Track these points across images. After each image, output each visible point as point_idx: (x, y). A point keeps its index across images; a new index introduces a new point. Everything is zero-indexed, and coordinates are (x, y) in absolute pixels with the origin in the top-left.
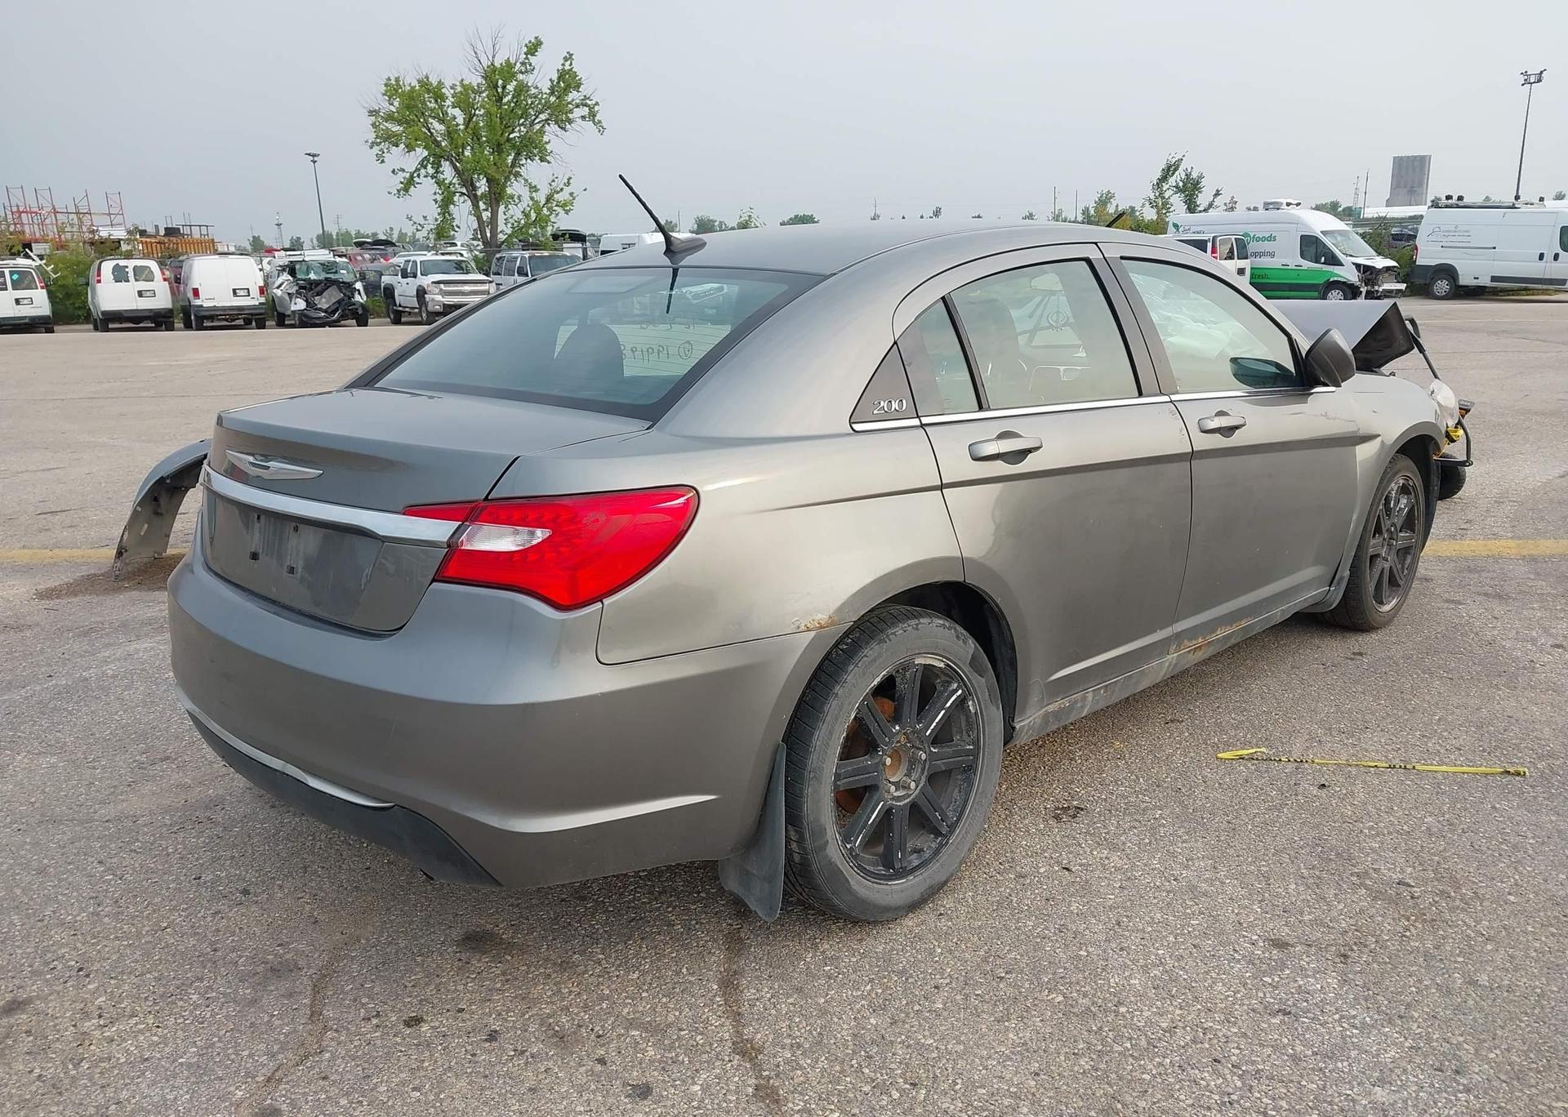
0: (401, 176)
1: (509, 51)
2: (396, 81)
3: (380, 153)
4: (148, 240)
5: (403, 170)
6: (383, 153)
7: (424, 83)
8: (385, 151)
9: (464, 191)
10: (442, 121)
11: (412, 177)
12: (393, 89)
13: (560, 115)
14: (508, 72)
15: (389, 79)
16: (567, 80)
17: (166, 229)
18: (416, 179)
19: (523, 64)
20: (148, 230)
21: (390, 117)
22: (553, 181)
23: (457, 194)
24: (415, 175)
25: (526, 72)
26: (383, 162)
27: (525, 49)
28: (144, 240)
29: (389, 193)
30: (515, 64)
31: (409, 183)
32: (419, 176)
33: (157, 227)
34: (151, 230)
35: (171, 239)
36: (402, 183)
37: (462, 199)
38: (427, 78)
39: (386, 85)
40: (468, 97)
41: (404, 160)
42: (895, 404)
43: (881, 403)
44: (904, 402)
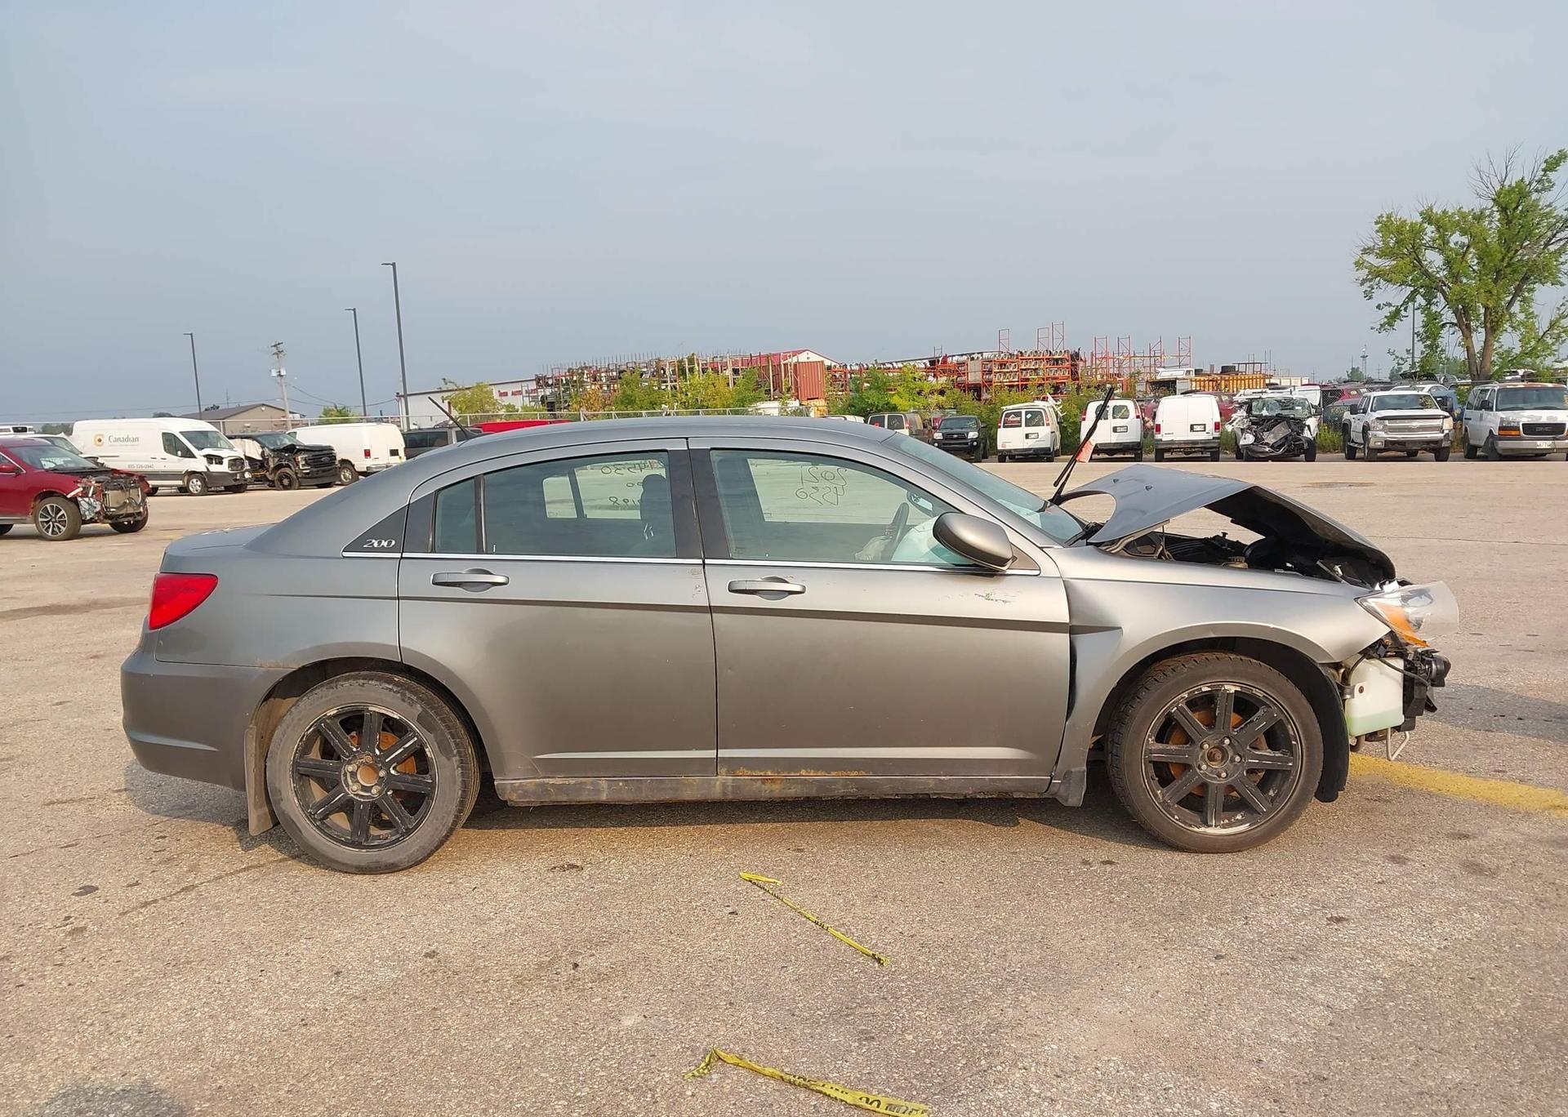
0: (1387, 311)
1: (1524, 170)
2: (1387, 218)
3: (1369, 289)
4: (1202, 378)
5: (1390, 305)
6: (1373, 289)
7: (1428, 217)
8: (1375, 287)
9: (1455, 321)
10: (1441, 251)
11: (1398, 311)
12: (1386, 225)
14: (1521, 191)
15: (1382, 216)
17: (1223, 367)
18: (1403, 313)
19: (1539, 182)
20: (1204, 370)
21: (1383, 254)
22: (1563, 305)
23: (1448, 325)
24: (1402, 308)
25: (1544, 189)
26: (1370, 298)
27: (1544, 166)
28: (1198, 378)
29: (1372, 328)
30: (1530, 184)
31: (1395, 315)
32: (1405, 310)
33: (1212, 367)
34: (1207, 370)
35: (1224, 376)
36: (1386, 317)
37: (1452, 330)
38: (1431, 209)
39: (1377, 223)
40: (1469, 223)
41: (1395, 295)
42: (385, 544)
43: (374, 541)
44: (393, 542)
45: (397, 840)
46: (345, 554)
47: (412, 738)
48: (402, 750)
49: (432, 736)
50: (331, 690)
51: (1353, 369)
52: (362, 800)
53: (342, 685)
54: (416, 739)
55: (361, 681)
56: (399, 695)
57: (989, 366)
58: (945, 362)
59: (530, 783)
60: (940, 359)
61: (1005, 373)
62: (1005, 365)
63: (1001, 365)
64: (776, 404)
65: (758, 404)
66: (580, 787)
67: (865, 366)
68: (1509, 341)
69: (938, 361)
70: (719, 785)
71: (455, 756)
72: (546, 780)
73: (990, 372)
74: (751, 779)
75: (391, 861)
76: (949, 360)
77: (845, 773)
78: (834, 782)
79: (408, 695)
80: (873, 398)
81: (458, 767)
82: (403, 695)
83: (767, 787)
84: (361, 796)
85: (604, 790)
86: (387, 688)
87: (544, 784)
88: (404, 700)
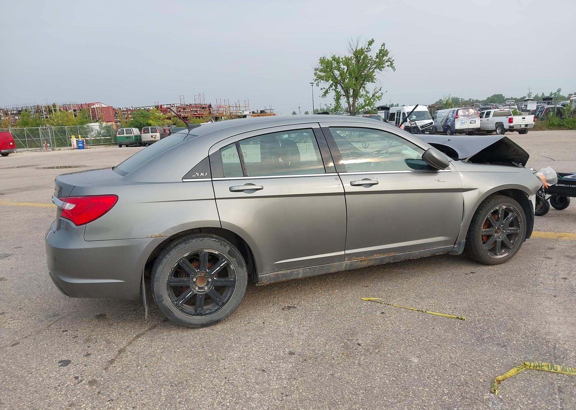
0: (324, 90)
1: (362, 45)
2: (323, 58)
3: (317, 83)
4: (255, 115)
5: (324, 88)
6: (319, 83)
7: (334, 59)
8: (319, 82)
9: (344, 94)
10: (339, 71)
11: (327, 90)
12: (322, 61)
13: (380, 65)
14: (362, 52)
15: (321, 58)
16: (383, 53)
17: (261, 111)
18: (329, 91)
19: (367, 48)
20: (255, 112)
21: (321, 71)
22: (376, 89)
23: (342, 96)
24: (328, 90)
25: (368, 51)
26: (318, 86)
27: (368, 43)
28: (253, 115)
29: (320, 96)
30: (364, 49)
31: (326, 92)
32: (329, 90)
33: (257, 110)
34: (256, 111)
35: (262, 114)
36: (324, 93)
37: (343, 97)
38: (335, 56)
39: (320, 60)
40: (347, 62)
41: (325, 85)
42: (202, 174)
43: (197, 173)
44: (206, 174)
45: (219, 309)
46: (184, 180)
47: (224, 261)
48: (219, 267)
49: (235, 259)
50: (187, 245)
51: (293, 112)
52: (201, 294)
53: (192, 241)
54: (226, 262)
55: (201, 239)
56: (219, 243)
57: (179, 109)
58: (161, 107)
59: (272, 274)
60: (159, 106)
61: (185, 112)
62: (185, 109)
63: (183, 109)
64: (97, 124)
65: (88, 124)
66: (291, 273)
67: (129, 109)
68: (361, 101)
69: (159, 107)
70: (345, 265)
71: (244, 267)
72: (279, 272)
73: (180, 111)
74: (357, 261)
75: (218, 319)
76: (163, 106)
77: (390, 254)
78: (386, 258)
79: (223, 242)
80: (141, 120)
81: (246, 272)
82: (221, 242)
83: (362, 263)
84: (200, 292)
85: (300, 273)
86: (213, 241)
87: (278, 274)
88: (221, 245)
